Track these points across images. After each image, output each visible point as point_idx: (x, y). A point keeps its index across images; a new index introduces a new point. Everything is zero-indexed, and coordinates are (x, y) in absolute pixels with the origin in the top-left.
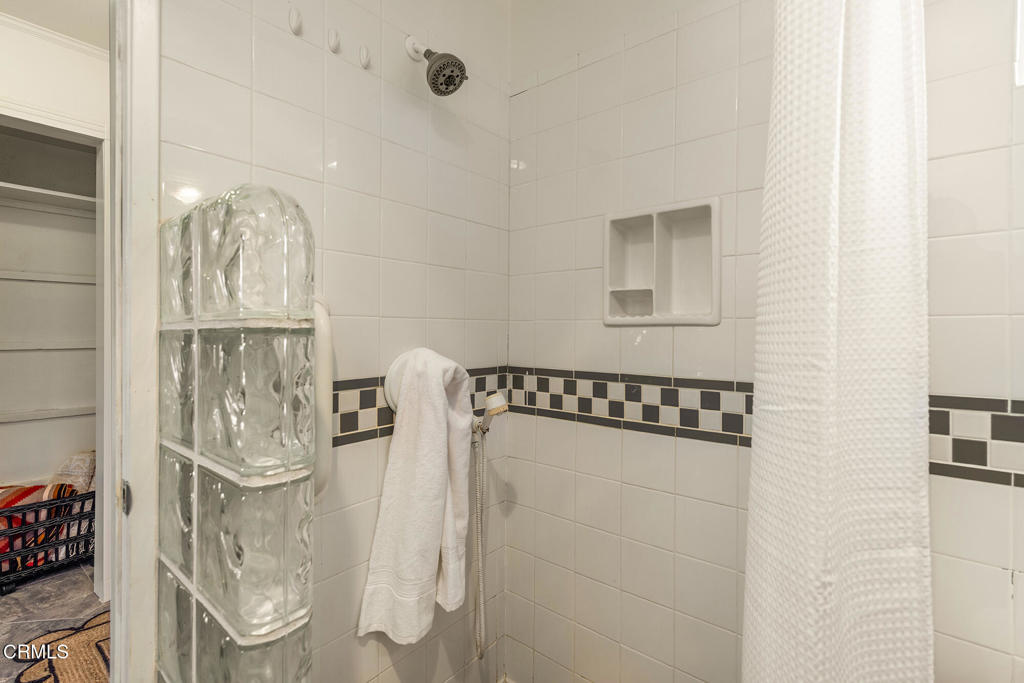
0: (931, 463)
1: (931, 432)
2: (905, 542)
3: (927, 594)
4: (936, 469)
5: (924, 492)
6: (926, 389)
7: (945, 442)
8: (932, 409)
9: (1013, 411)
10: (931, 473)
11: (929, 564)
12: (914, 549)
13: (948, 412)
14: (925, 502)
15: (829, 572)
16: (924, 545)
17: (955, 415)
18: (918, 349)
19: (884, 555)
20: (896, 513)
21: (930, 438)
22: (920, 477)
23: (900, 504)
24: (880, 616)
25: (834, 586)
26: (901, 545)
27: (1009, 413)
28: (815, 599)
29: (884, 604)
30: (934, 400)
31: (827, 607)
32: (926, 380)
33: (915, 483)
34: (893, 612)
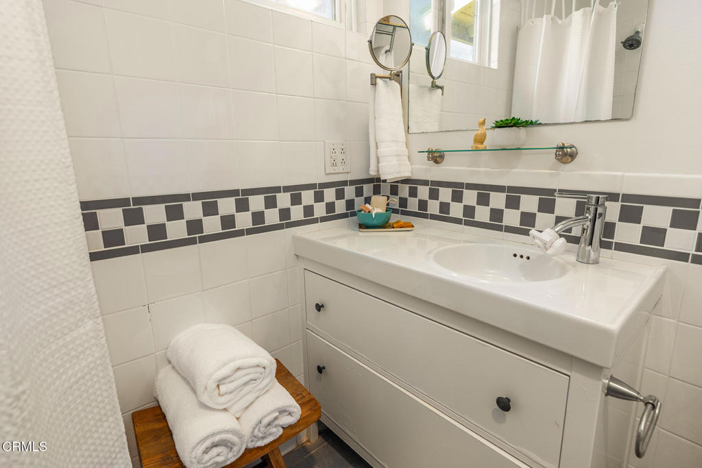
0: (90, 253)
1: (86, 231)
2: (83, 320)
3: (105, 349)
4: (94, 257)
5: (90, 277)
6: (76, 194)
7: (97, 234)
8: (84, 212)
9: (133, 205)
10: (91, 261)
11: (102, 328)
12: (91, 322)
13: (96, 213)
14: (91, 285)
15: (20, 383)
16: (97, 316)
17: (101, 213)
18: (63, 160)
19: (68, 338)
20: (71, 302)
21: (87, 235)
22: (84, 266)
23: (73, 293)
24: (74, 387)
25: (28, 392)
26: (80, 324)
27: (132, 207)
28: (10, 415)
29: (75, 376)
30: (85, 205)
31: (25, 414)
32: (74, 186)
33: (81, 272)
34: (83, 377)
